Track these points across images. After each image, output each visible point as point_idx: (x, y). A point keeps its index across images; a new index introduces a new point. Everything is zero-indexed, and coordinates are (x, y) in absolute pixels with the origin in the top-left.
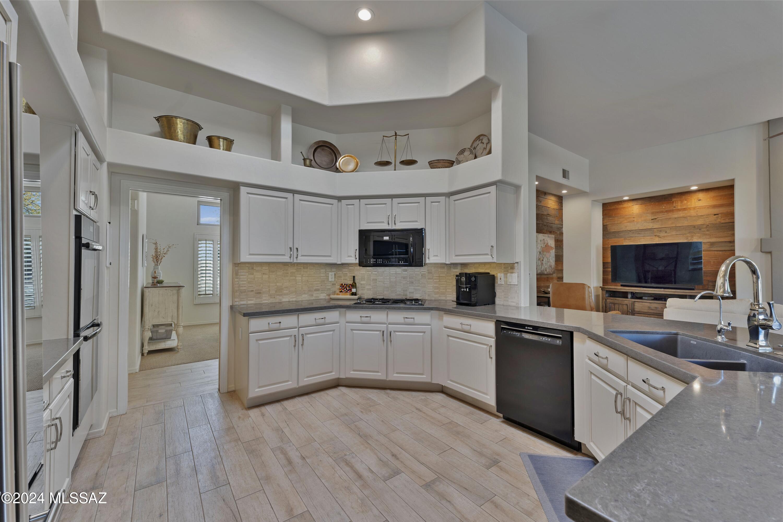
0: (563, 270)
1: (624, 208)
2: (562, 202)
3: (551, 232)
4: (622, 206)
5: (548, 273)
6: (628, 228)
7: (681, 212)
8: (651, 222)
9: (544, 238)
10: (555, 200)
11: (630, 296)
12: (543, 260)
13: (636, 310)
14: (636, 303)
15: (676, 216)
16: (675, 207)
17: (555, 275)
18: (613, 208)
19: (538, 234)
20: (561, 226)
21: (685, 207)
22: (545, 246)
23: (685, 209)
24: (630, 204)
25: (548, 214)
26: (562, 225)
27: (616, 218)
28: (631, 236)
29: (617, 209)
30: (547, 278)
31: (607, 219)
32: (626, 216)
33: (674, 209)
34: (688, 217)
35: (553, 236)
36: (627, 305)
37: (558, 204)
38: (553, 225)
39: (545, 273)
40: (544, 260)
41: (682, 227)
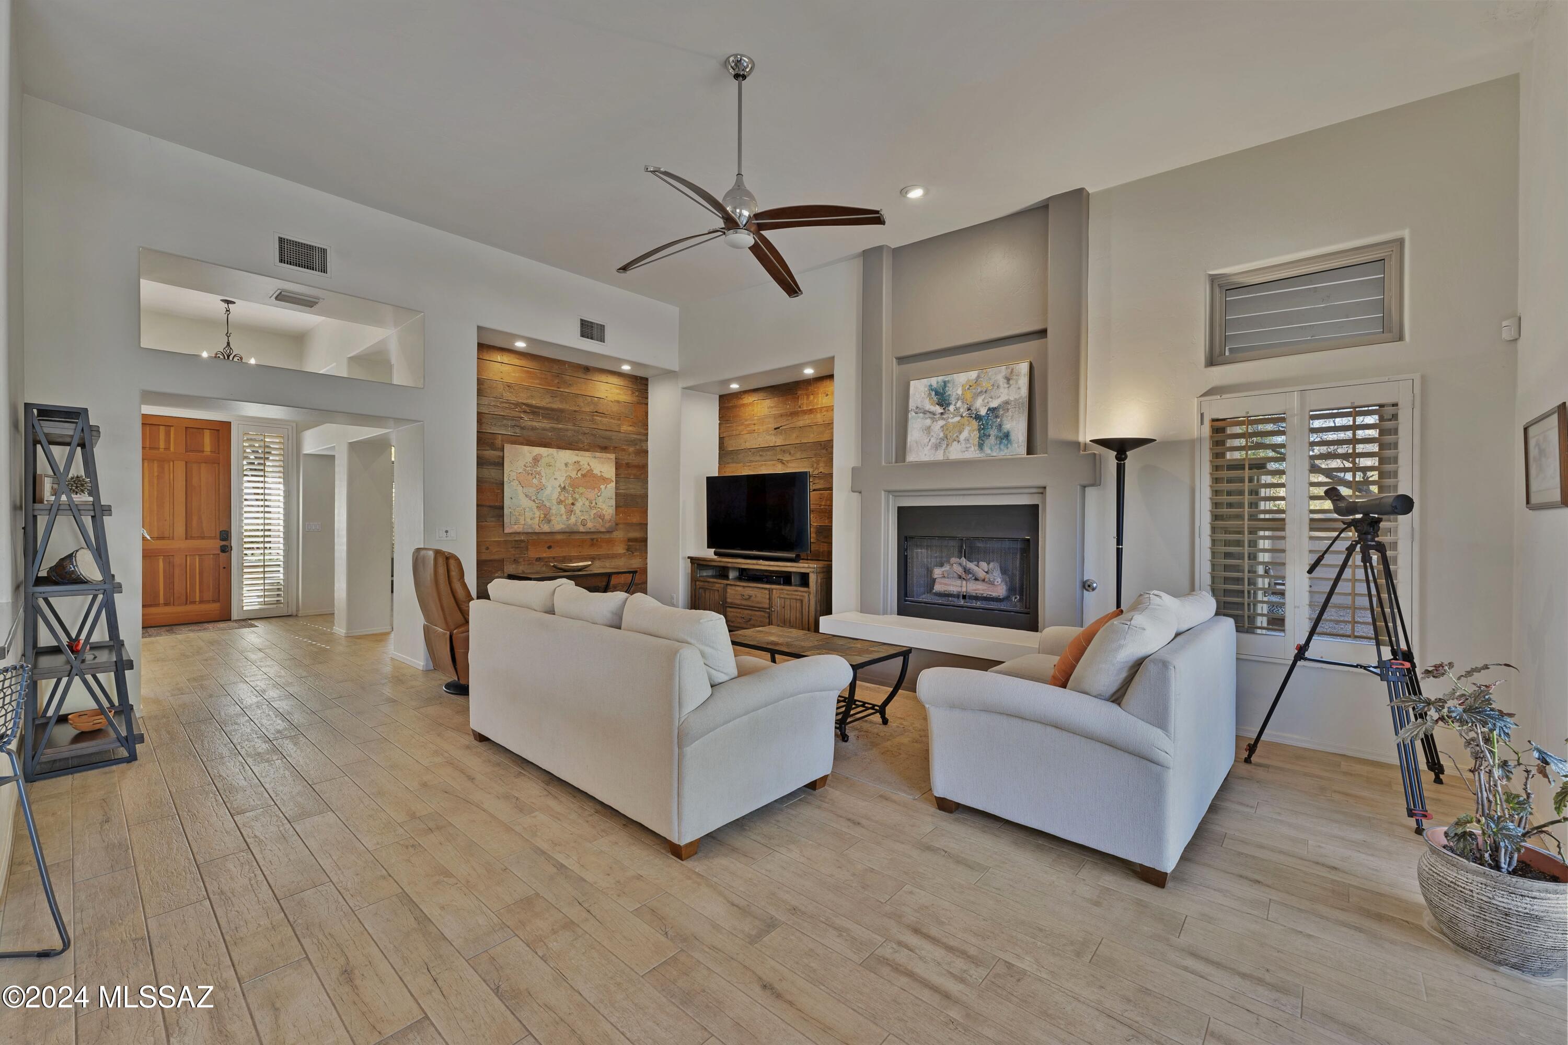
0: (647, 524)
1: (743, 405)
2: (647, 390)
3: (604, 449)
4: (741, 402)
5: (592, 530)
6: (748, 445)
7: (806, 417)
8: (774, 435)
9: (576, 459)
10: (622, 383)
11: (732, 575)
12: (573, 504)
13: (729, 600)
14: (729, 587)
15: (801, 423)
16: (800, 407)
17: (619, 535)
18: (731, 405)
19: (558, 451)
20: (643, 438)
21: (810, 408)
22: (582, 475)
23: (811, 411)
24: (748, 399)
25: (596, 412)
26: (647, 435)
27: (735, 424)
28: (751, 459)
29: (735, 407)
30: (592, 540)
31: (724, 425)
32: (746, 420)
33: (799, 409)
34: (814, 427)
35: (613, 456)
36: (718, 591)
37: (633, 393)
38: (614, 434)
39: (582, 529)
40: (579, 505)
41: (808, 445)
